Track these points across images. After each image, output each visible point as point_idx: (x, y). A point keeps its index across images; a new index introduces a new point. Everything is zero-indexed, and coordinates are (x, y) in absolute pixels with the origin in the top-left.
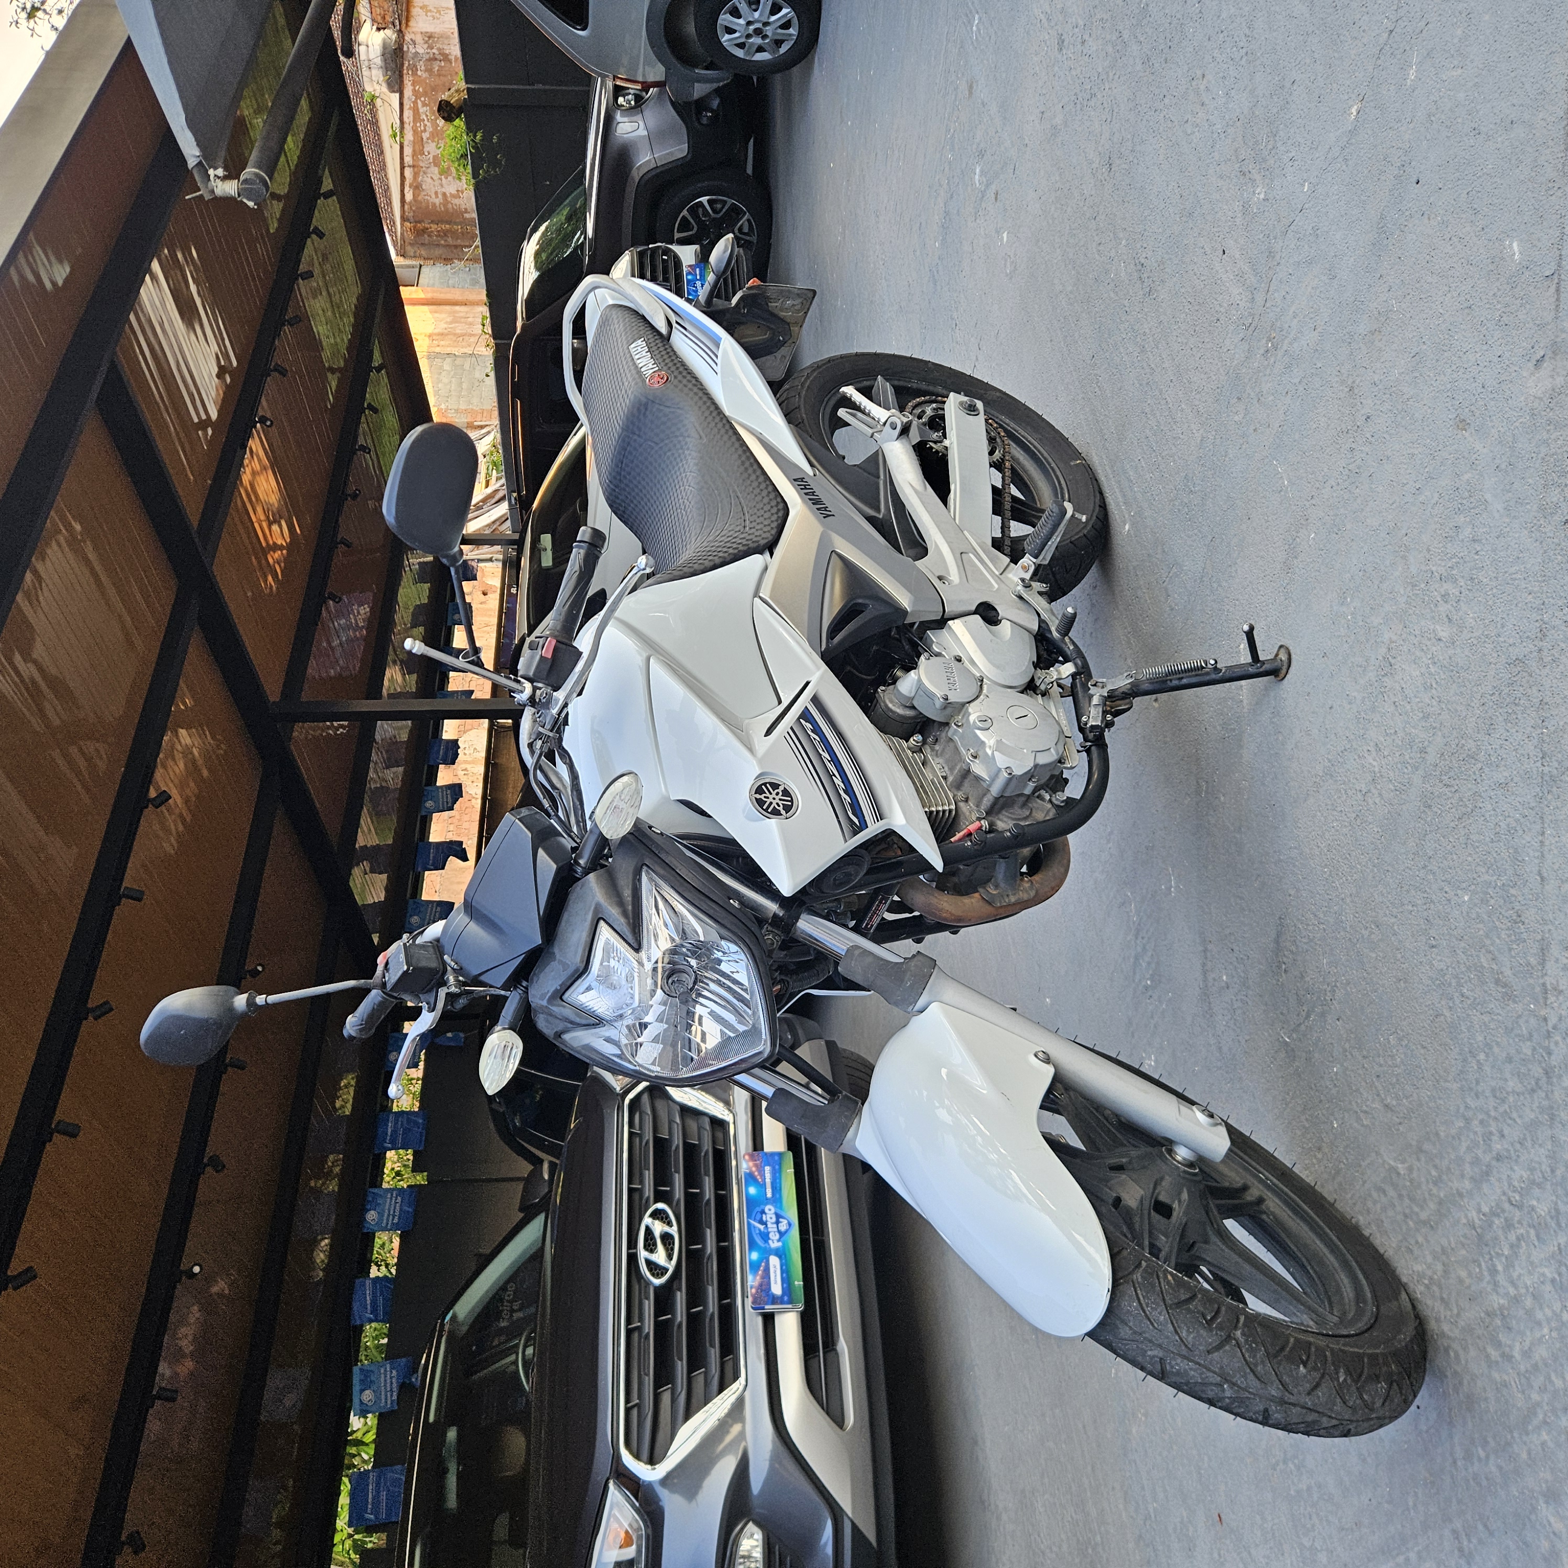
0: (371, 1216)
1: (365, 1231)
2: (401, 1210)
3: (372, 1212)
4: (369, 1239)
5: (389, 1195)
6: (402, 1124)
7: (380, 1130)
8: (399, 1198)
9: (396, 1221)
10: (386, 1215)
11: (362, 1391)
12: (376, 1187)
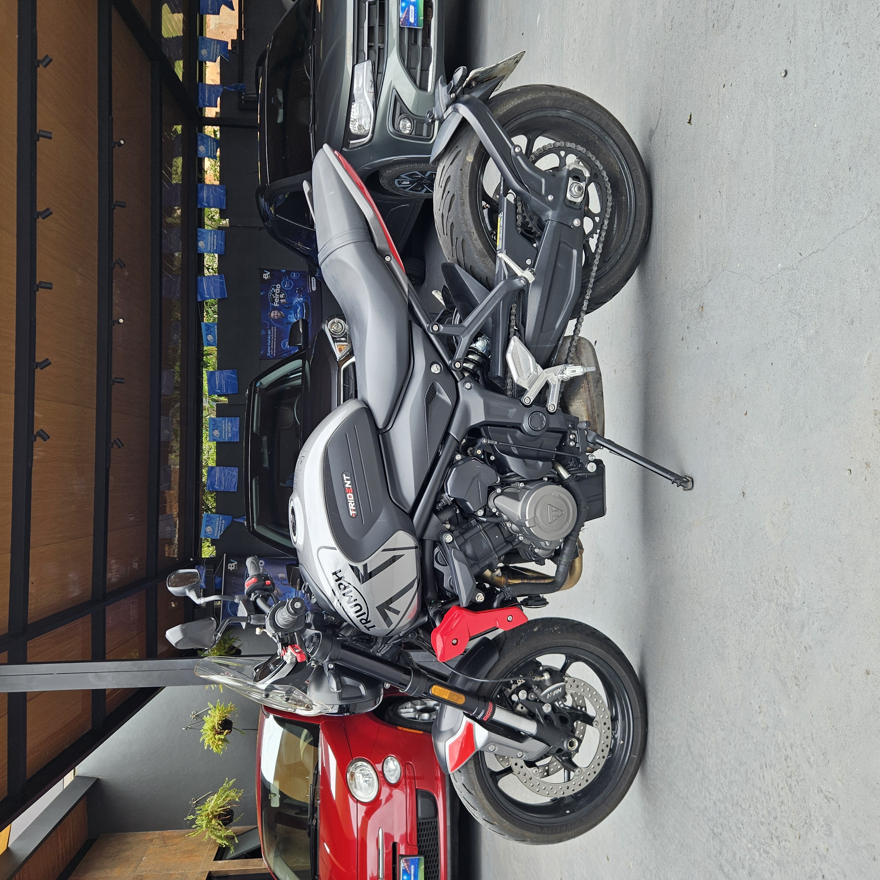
0: (201, 244)
1: (199, 252)
2: (217, 242)
3: (201, 242)
4: (201, 257)
5: (210, 234)
6: (212, 193)
7: (200, 195)
8: (215, 236)
9: (215, 248)
10: (209, 245)
11: (207, 335)
12: (201, 228)
